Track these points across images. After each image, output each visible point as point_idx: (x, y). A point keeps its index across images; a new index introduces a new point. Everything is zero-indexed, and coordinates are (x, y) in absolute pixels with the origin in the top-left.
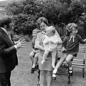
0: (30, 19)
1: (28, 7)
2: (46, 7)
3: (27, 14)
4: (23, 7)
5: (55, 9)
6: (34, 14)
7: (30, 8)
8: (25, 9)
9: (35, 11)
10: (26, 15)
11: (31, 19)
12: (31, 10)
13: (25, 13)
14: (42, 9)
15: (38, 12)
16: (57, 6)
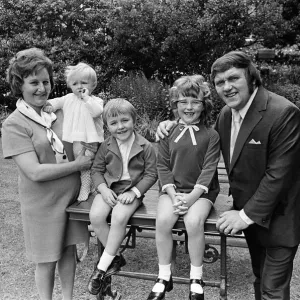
0: (57, 53)
1: (53, 10)
2: (117, 13)
3: (49, 36)
4: (33, 8)
5: (151, 18)
6: (75, 37)
7: (61, 13)
8: (39, 18)
9: (77, 23)
10: (42, 38)
11: (63, 54)
12: (62, 21)
13: (39, 31)
14: (104, 20)
15: (90, 28)
16: (160, 7)
